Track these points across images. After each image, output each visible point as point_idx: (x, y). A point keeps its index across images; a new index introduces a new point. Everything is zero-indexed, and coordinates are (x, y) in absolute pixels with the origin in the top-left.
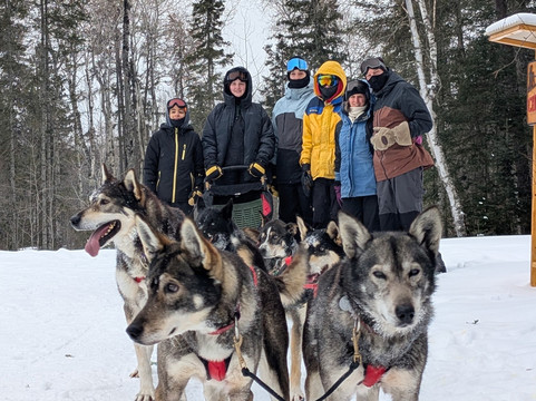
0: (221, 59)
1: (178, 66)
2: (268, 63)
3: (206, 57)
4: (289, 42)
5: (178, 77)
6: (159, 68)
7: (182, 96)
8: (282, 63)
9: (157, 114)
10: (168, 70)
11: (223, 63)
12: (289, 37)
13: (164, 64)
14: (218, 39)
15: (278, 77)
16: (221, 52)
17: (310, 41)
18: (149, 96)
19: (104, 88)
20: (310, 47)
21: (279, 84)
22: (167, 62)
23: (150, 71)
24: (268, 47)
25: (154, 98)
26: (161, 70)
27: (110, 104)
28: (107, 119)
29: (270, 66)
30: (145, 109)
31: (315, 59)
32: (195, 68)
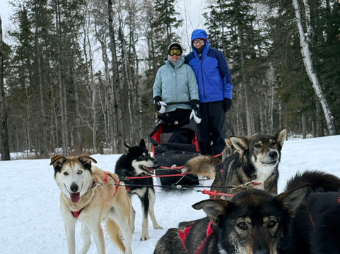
0: (175, 23)
1: (150, 29)
2: (206, 24)
3: (165, 22)
4: (218, 10)
5: (149, 36)
6: (137, 31)
7: (153, 48)
8: (215, 24)
9: (137, 60)
10: (143, 32)
11: (176, 26)
12: (218, 7)
13: (140, 29)
14: (172, 11)
15: (212, 33)
16: (175, 19)
17: (231, 8)
18: (132, 49)
19: (103, 47)
20: (231, 13)
21: (213, 37)
22: (142, 27)
23: (131, 34)
24: (205, 14)
25: (134, 50)
26: (138, 32)
27: (107, 56)
28: (106, 64)
29: (207, 26)
30: (129, 58)
31: (235, 20)
32: (160, 29)
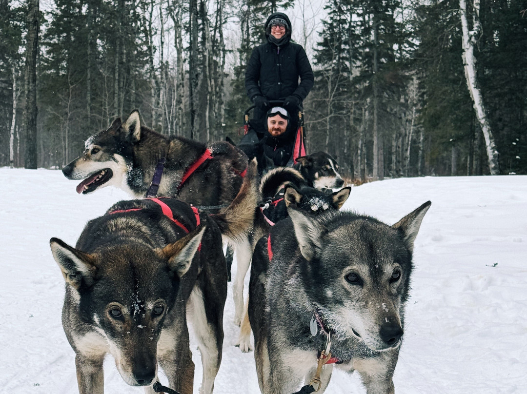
1: (245, 8)
2: (327, 7)
5: (244, 17)
6: (227, 9)
7: (248, 35)
8: (340, 9)
9: (224, 51)
10: (236, 11)
11: (285, 6)
13: (232, 6)
15: (335, 21)
18: (218, 35)
19: (177, 26)
21: (336, 27)
22: (235, 4)
23: (219, 11)
25: (221, 36)
26: (229, 11)
27: (181, 40)
28: (179, 52)
29: (329, 10)
30: (213, 46)
31: (369, 6)
32: (261, 9)
